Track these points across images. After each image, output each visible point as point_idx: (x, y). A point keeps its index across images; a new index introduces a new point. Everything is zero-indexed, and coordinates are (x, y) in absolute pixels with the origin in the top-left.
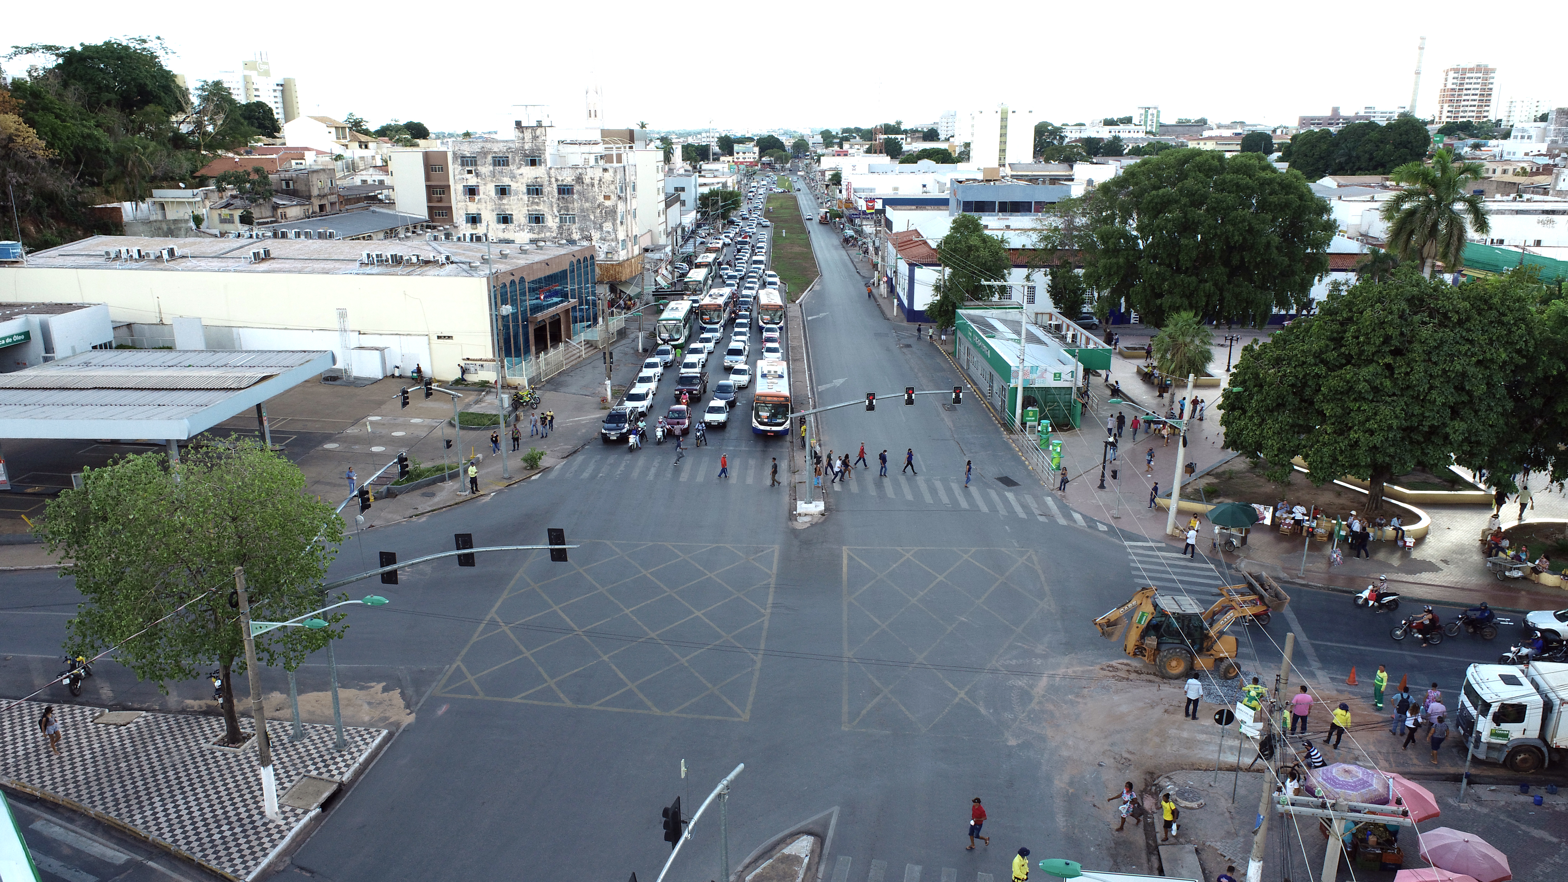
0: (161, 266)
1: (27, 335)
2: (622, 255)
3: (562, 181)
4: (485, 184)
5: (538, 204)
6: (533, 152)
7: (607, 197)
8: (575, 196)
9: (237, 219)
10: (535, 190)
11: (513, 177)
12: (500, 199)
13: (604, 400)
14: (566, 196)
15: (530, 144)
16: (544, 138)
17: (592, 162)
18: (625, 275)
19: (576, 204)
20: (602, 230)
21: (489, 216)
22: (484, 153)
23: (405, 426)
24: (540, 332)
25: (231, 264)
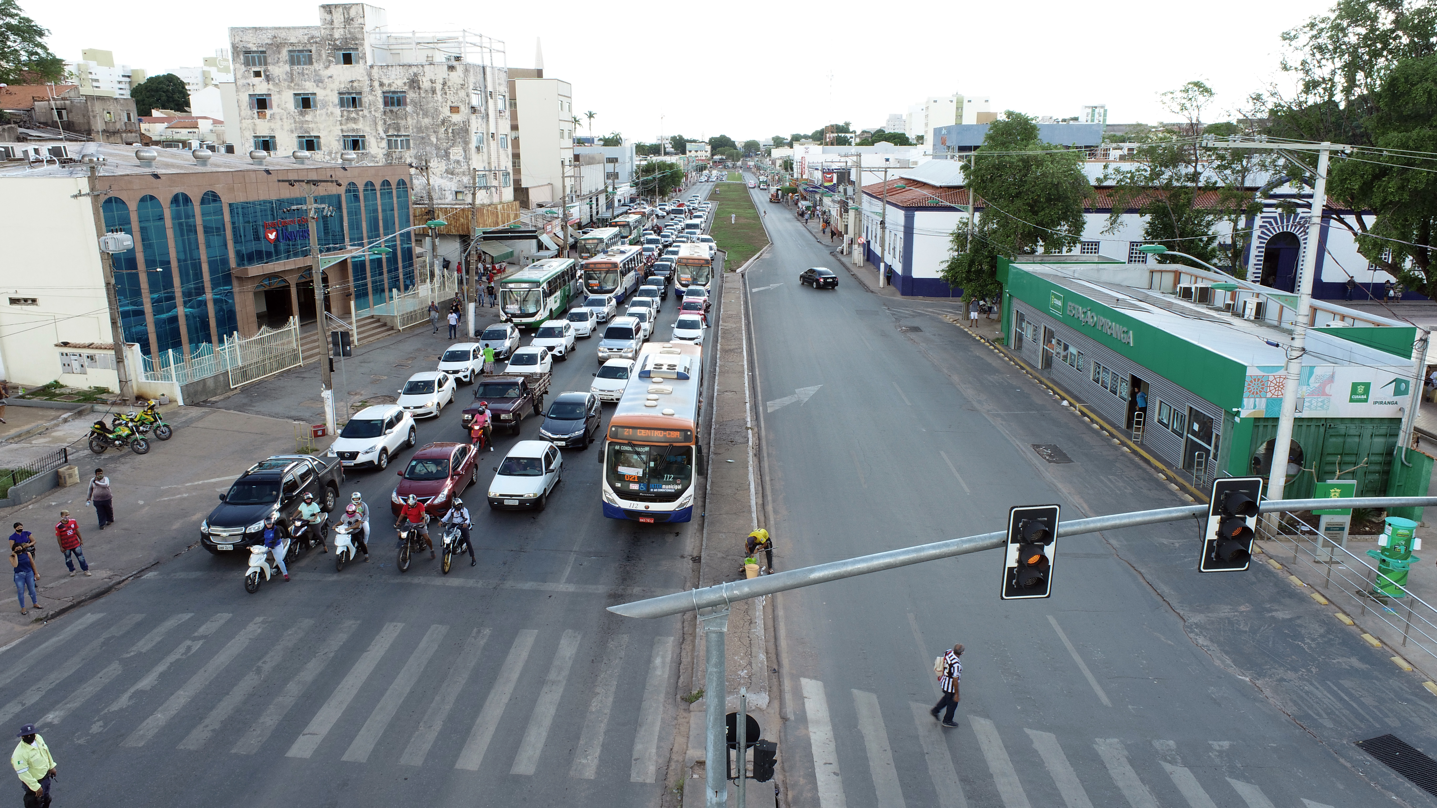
3: (390, 85)
4: (279, 92)
5: (355, 120)
6: (346, 43)
7: (454, 109)
8: (409, 108)
10: (350, 100)
11: (319, 81)
12: (302, 114)
14: (395, 109)
15: (342, 31)
16: (360, 21)
19: (411, 121)
20: (448, 159)
21: (286, 140)
22: (277, 46)
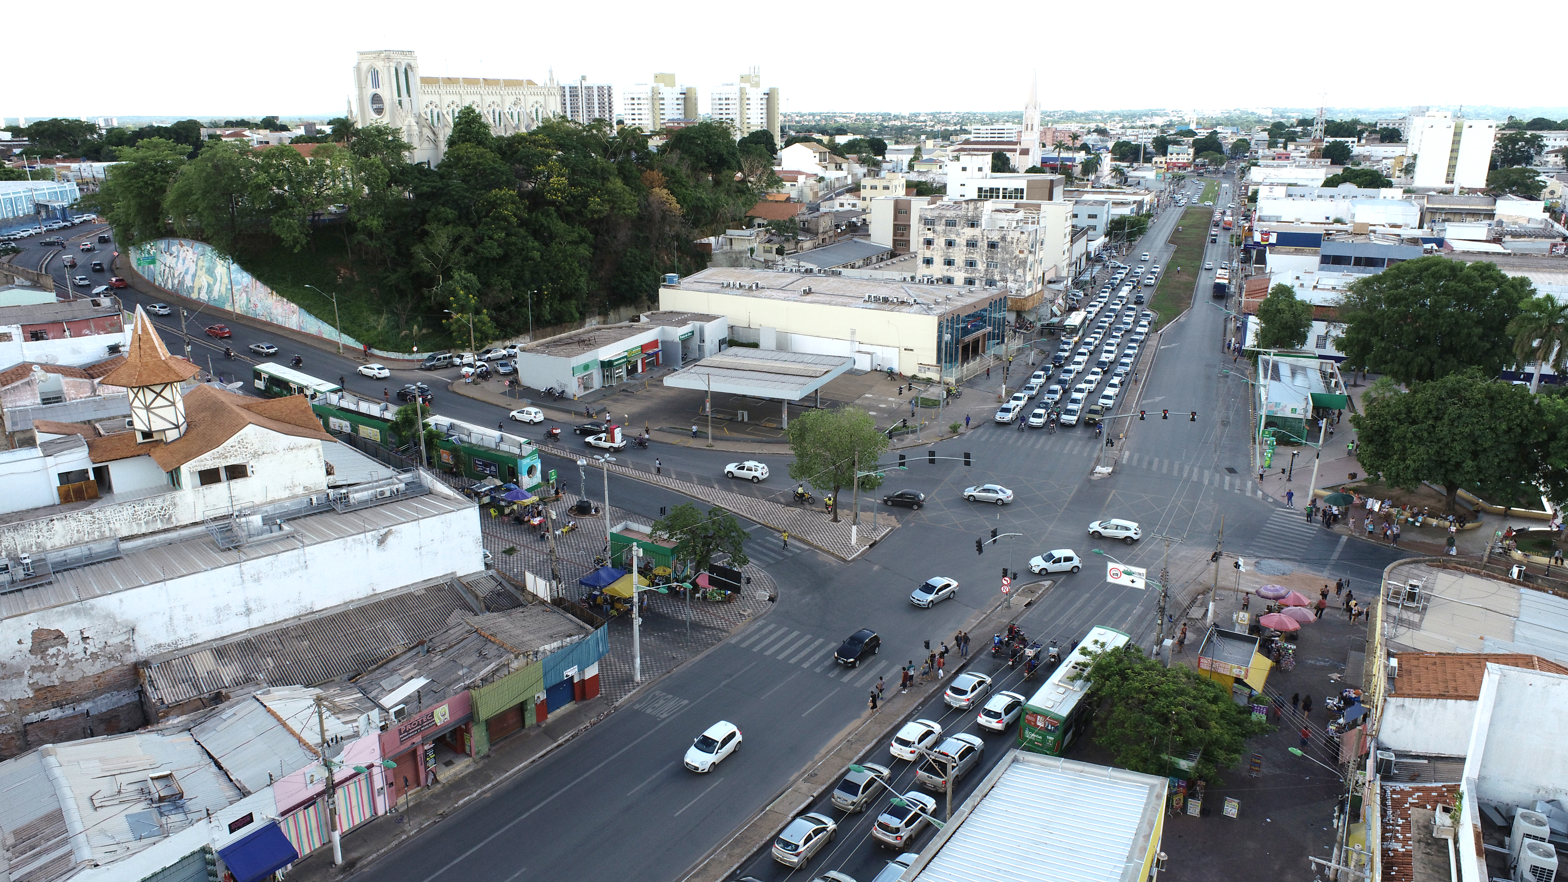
0: (751, 293)
1: (693, 332)
2: (1028, 292)
3: (991, 239)
4: (938, 238)
5: (973, 253)
6: (974, 218)
7: (1021, 252)
8: (999, 250)
9: (774, 251)
10: (972, 244)
11: (958, 235)
12: (947, 249)
13: (1000, 397)
14: (993, 249)
15: (972, 213)
16: (982, 209)
17: (1014, 224)
18: (1029, 305)
19: (999, 255)
20: (1015, 275)
21: (938, 260)
22: (940, 217)
23: (886, 402)
24: (965, 348)
25: (789, 294)
